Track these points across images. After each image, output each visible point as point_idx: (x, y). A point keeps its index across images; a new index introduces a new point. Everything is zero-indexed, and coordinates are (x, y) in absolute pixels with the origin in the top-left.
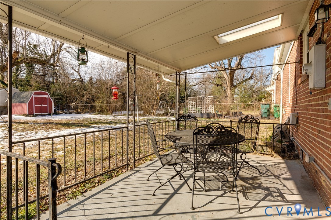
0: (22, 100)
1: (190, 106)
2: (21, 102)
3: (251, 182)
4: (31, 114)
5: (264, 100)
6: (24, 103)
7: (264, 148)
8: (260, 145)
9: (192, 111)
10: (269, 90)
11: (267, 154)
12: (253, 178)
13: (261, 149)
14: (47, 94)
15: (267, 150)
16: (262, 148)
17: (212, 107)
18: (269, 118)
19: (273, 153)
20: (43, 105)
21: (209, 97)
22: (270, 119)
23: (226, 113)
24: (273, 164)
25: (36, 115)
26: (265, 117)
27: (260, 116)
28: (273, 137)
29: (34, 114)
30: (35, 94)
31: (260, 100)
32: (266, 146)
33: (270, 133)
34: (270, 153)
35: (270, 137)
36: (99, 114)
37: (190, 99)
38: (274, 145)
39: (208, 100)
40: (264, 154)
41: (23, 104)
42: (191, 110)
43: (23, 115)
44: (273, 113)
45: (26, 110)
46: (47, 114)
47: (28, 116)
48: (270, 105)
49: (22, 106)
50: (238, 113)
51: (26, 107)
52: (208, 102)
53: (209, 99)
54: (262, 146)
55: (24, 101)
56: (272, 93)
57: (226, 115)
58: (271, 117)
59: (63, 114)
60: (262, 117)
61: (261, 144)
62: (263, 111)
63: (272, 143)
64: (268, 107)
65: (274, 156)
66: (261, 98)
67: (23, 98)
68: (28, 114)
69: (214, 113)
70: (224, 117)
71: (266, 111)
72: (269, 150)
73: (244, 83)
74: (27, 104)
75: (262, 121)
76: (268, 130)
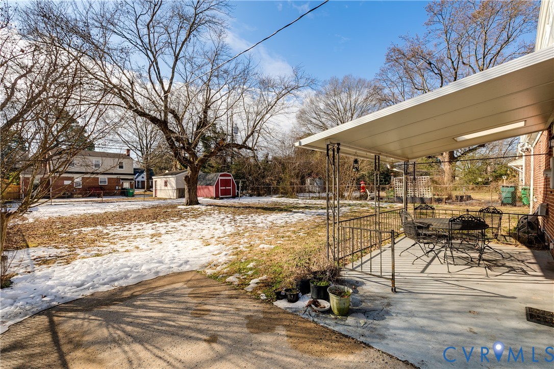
0: (208, 182)
1: (398, 189)
2: (207, 185)
3: (495, 262)
4: (217, 197)
5: (506, 178)
6: (211, 185)
7: (507, 238)
8: (502, 235)
9: (400, 195)
10: (514, 166)
11: (510, 244)
12: (496, 260)
13: (503, 239)
14: (230, 176)
15: (510, 240)
16: (505, 238)
17: (428, 189)
18: (513, 204)
19: (518, 243)
20: (227, 188)
21: (423, 177)
22: (515, 206)
23: (447, 197)
24: (518, 253)
25: (222, 198)
26: (508, 204)
27: (500, 202)
28: (518, 228)
29: (220, 197)
30: (221, 176)
31: (498, 177)
32: (510, 236)
33: (514, 224)
34: (514, 243)
35: (515, 228)
36: (283, 197)
37: (397, 180)
38: (519, 235)
39: (422, 181)
40: (507, 244)
41: (210, 187)
42: (398, 193)
43: (211, 198)
44: (521, 199)
45: (213, 193)
46: (231, 197)
47: (215, 199)
48: (516, 188)
49: (209, 189)
50: (464, 197)
51: (212, 189)
52: (421, 184)
53: (424, 179)
54: (504, 236)
55: (211, 183)
56: (520, 170)
57: (447, 199)
58: (518, 204)
59: (244, 196)
60: (503, 204)
61: (504, 234)
62: (504, 195)
63: (516, 234)
64: (512, 190)
65: (519, 246)
66: (501, 176)
67: (209, 180)
68: (215, 196)
69: (430, 197)
70: (446, 202)
71: (509, 195)
72: (512, 240)
73: (471, 154)
74: (214, 186)
75: (503, 209)
76: (512, 220)
